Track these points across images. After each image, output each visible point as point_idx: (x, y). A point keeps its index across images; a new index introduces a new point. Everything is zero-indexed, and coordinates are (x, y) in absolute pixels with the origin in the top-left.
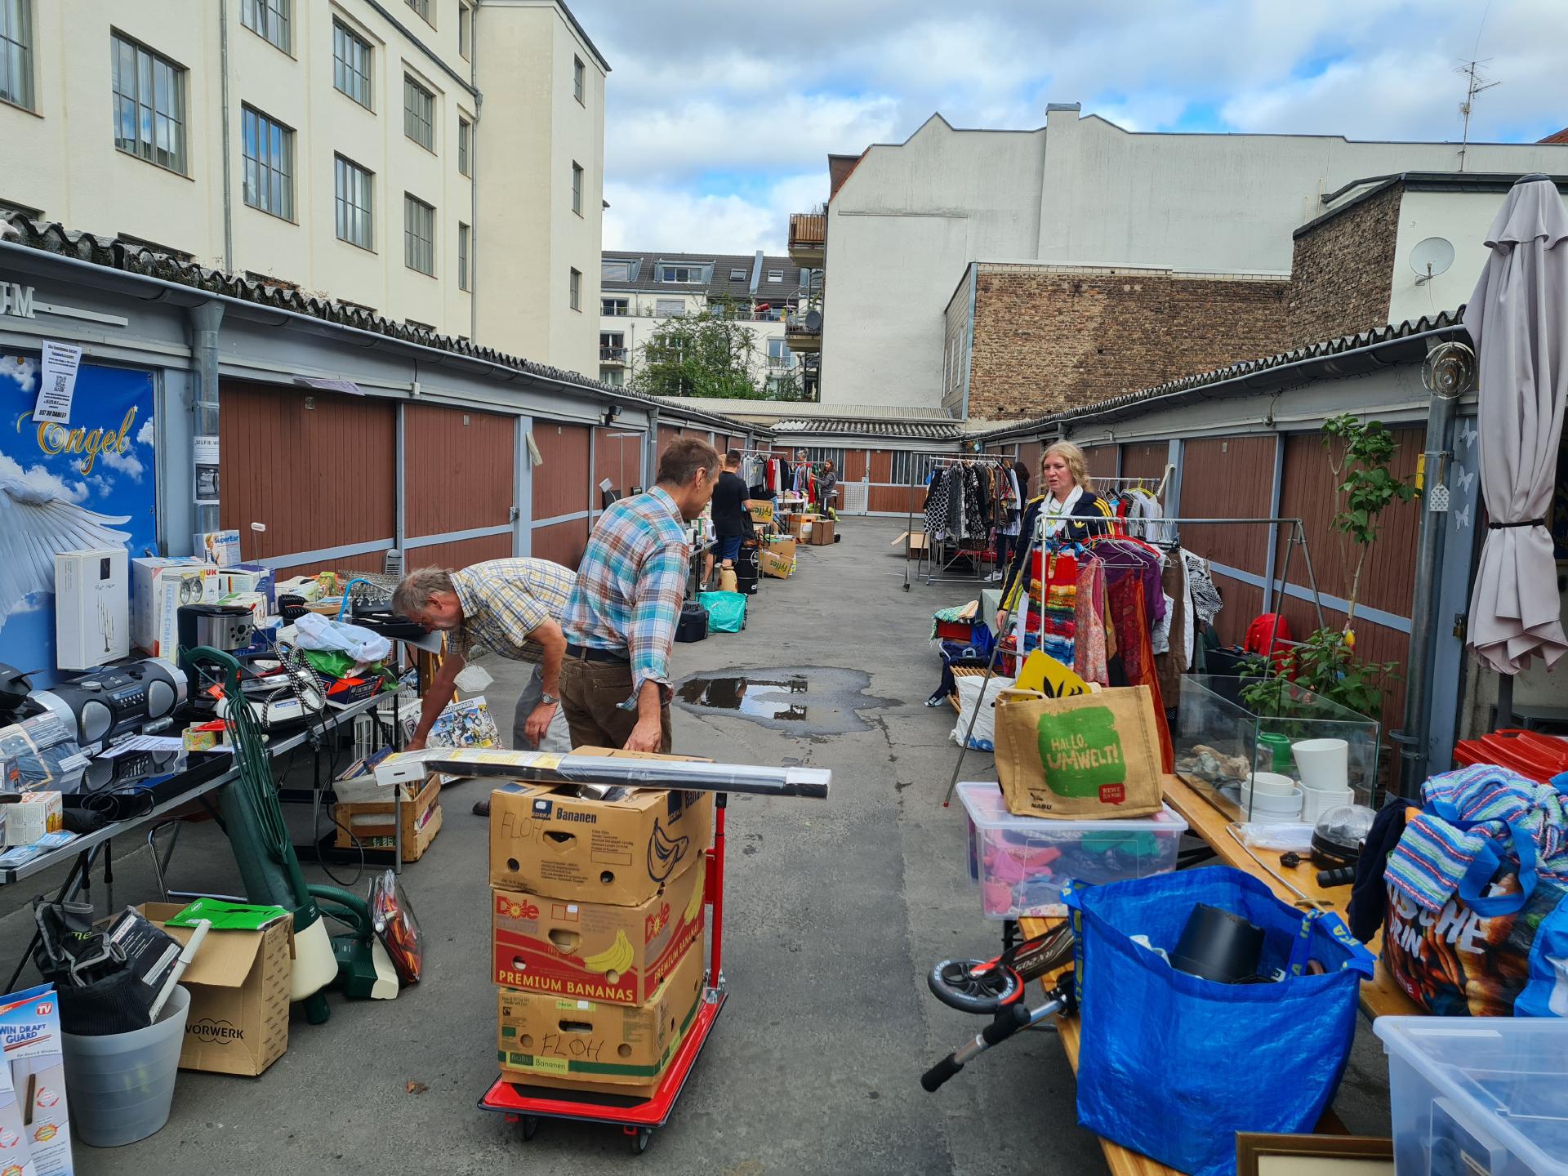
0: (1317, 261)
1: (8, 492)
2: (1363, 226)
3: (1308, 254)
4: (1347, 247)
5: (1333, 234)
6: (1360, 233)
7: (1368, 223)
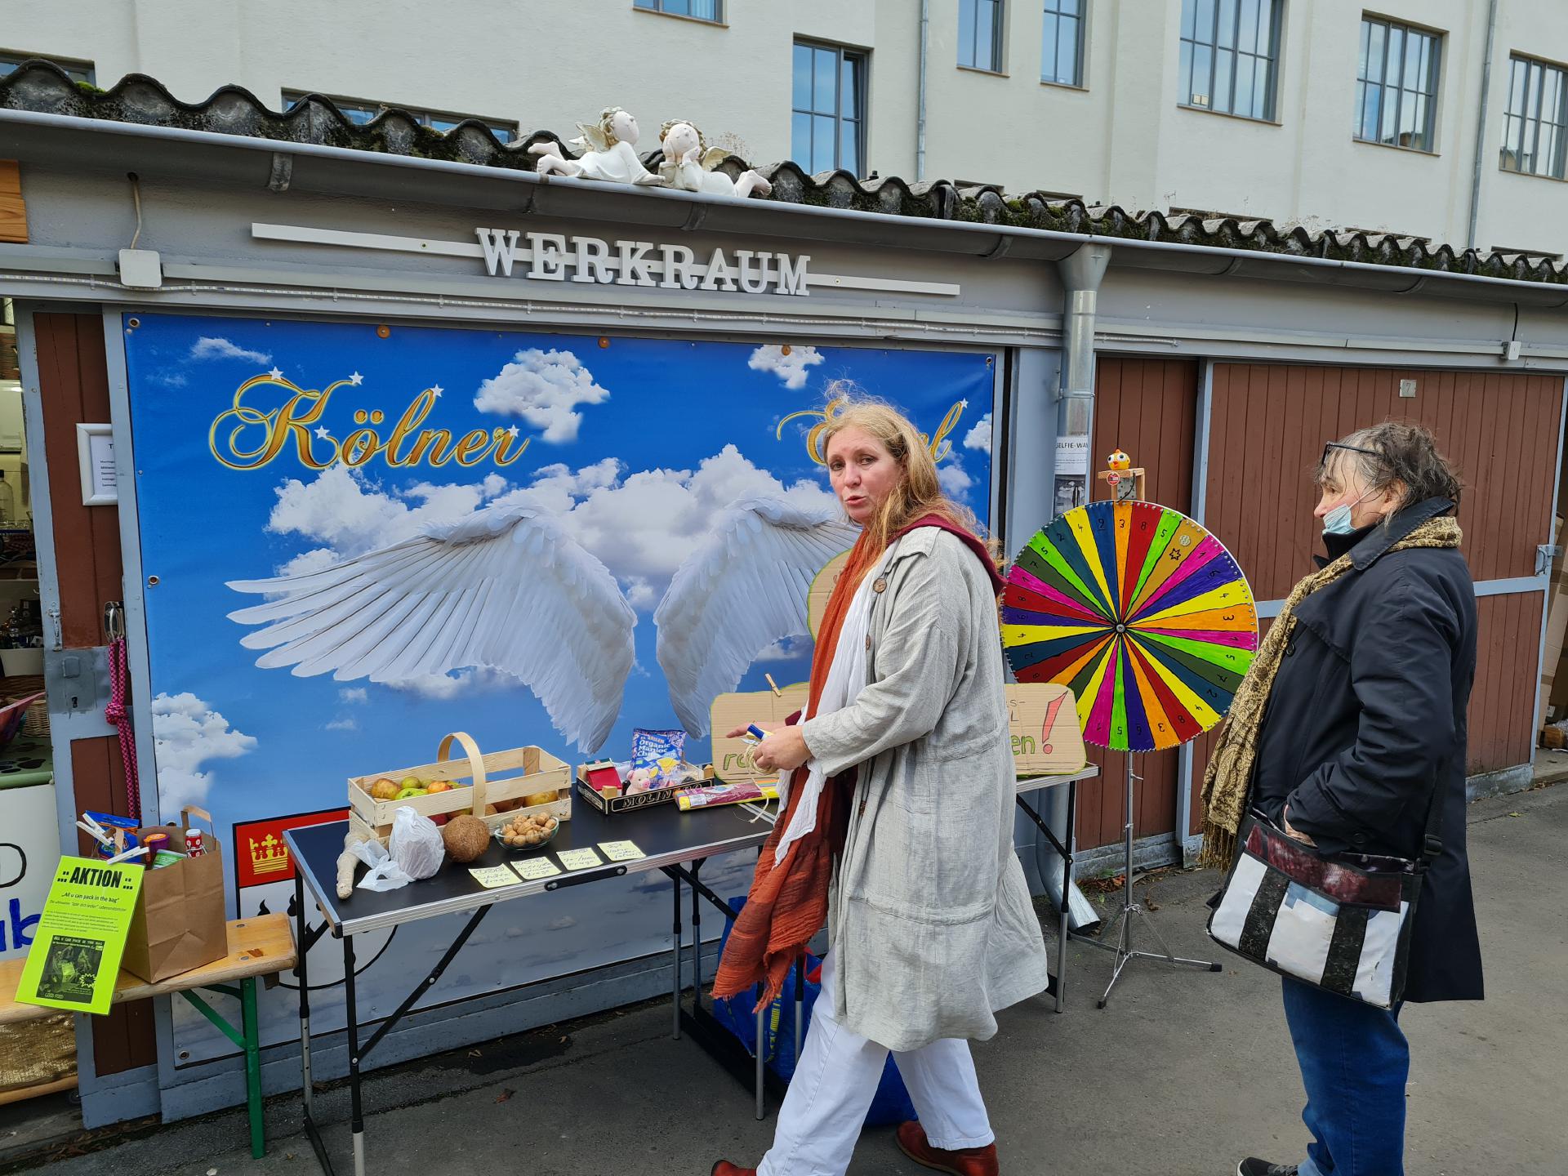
1: (760, 514)
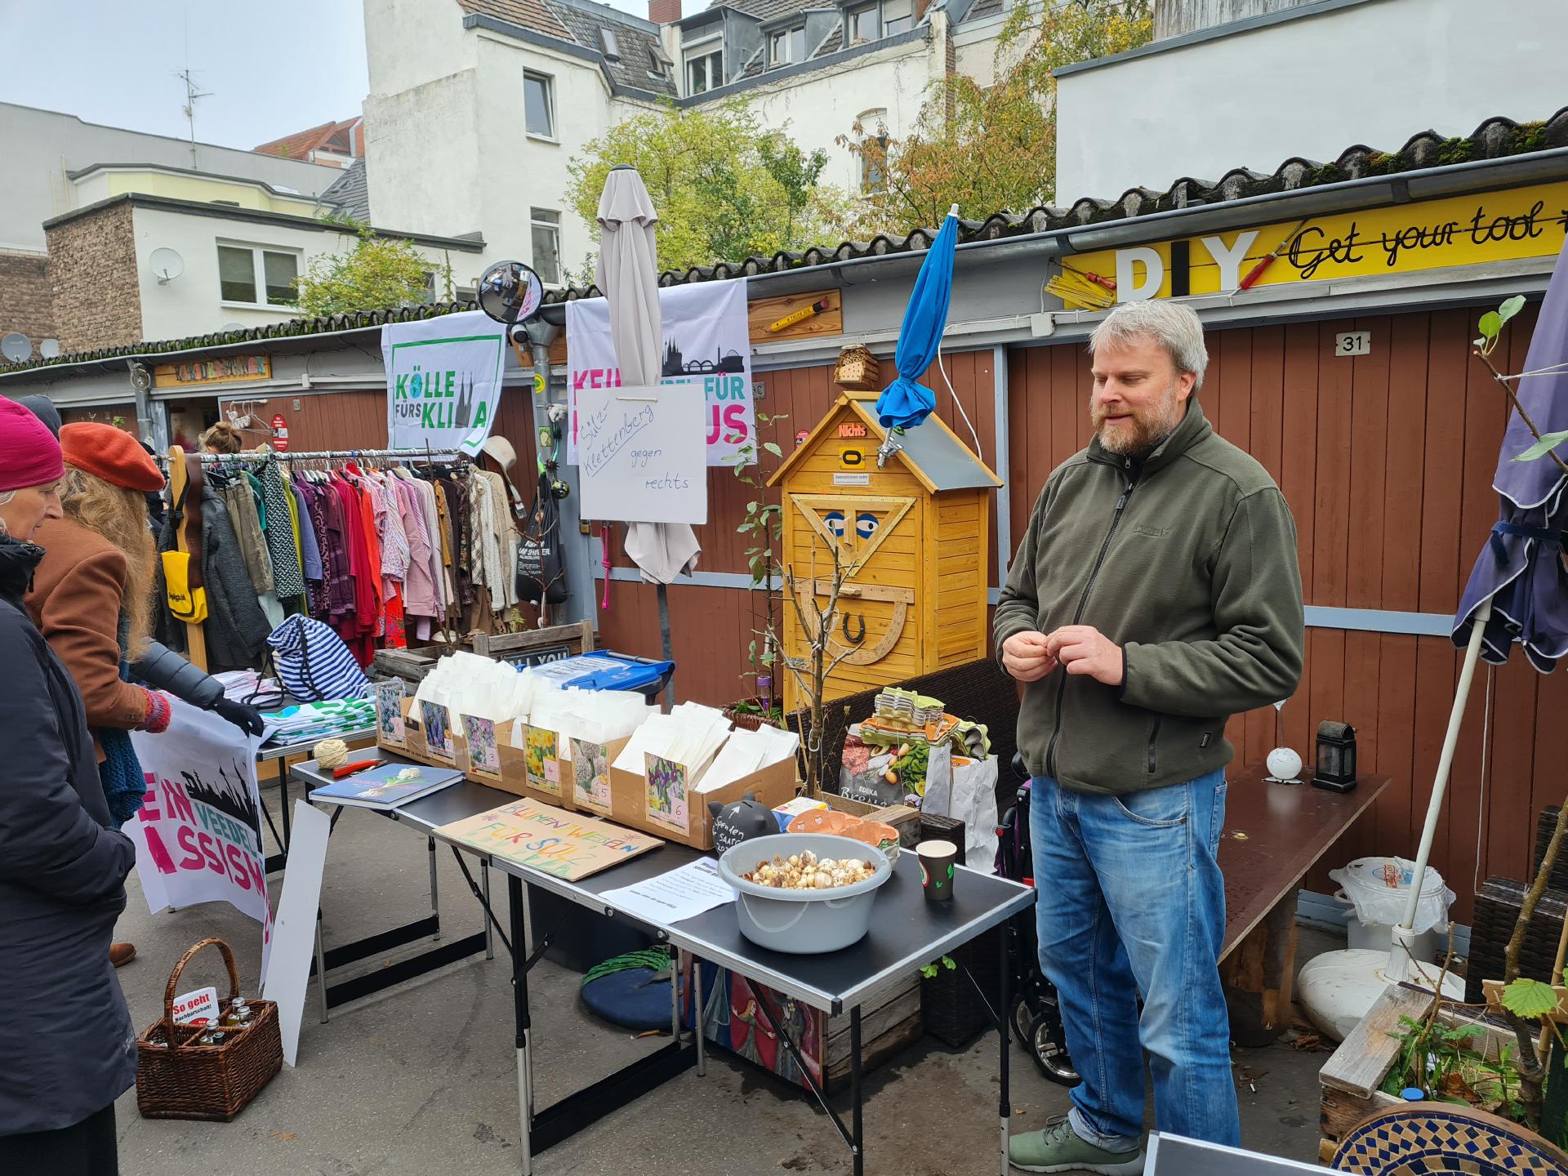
0: (71, 253)
2: (106, 230)
3: (61, 245)
4: (96, 245)
5: (81, 231)
6: (104, 234)
7: (109, 228)
